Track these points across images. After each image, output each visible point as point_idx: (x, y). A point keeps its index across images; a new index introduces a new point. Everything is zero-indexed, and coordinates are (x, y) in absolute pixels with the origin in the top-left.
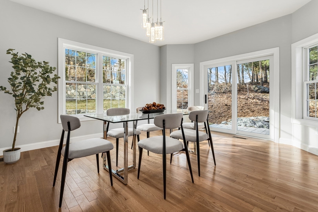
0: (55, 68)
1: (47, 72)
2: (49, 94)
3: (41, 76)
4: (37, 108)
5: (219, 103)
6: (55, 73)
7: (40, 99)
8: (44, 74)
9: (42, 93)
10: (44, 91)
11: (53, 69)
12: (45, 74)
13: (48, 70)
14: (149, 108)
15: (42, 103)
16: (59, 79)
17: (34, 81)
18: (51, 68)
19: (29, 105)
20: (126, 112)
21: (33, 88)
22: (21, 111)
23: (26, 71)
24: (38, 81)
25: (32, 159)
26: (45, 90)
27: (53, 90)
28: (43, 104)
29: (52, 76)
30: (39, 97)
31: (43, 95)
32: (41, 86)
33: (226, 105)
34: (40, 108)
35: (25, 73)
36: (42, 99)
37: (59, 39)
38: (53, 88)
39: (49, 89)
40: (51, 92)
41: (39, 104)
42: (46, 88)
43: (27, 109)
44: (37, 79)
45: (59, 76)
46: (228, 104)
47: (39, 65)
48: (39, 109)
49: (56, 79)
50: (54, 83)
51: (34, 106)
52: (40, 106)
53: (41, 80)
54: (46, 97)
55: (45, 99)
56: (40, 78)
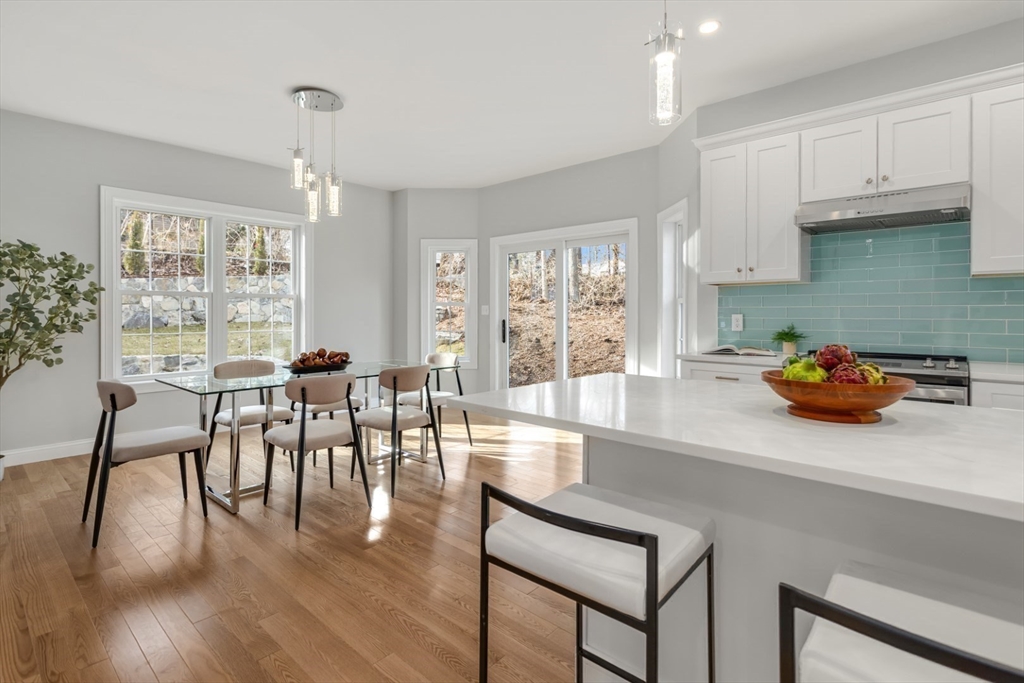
0: (90, 267)
1: (70, 276)
2: (76, 327)
3: (54, 287)
4: (45, 361)
5: (591, 334)
6: (90, 277)
7: (52, 339)
8: (63, 281)
9: (58, 326)
10: (63, 321)
11: (85, 269)
12: (66, 280)
13: (74, 272)
14: (306, 363)
15: (57, 349)
16: (102, 292)
17: (37, 297)
18: (81, 266)
19: (25, 355)
20: (266, 368)
21: (37, 319)
22: (6, 371)
23: (17, 279)
24: (47, 298)
25: (32, 478)
26: (66, 319)
27: (87, 317)
28: (60, 351)
29: (83, 286)
30: (51, 337)
31: (60, 330)
32: (54, 311)
33: (608, 341)
34: (52, 360)
35: (16, 283)
36: (58, 340)
37: (102, 188)
38: (85, 314)
39: (76, 316)
40: (81, 323)
41: (51, 351)
42: (68, 313)
43: (21, 365)
44: (44, 294)
45: (103, 285)
46: (614, 339)
47: (52, 263)
48: (49, 363)
49: (93, 293)
50: (89, 303)
51: (38, 358)
52: (53, 356)
53: (55, 298)
54: (69, 335)
55: (66, 340)
56: (53, 290)
